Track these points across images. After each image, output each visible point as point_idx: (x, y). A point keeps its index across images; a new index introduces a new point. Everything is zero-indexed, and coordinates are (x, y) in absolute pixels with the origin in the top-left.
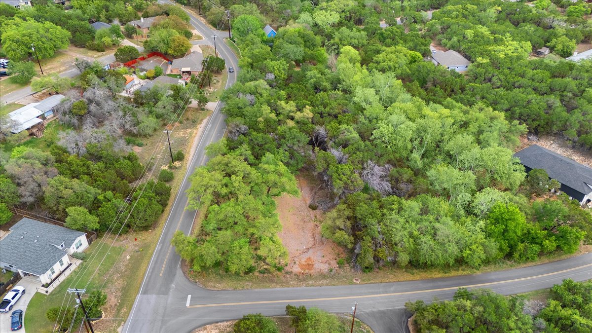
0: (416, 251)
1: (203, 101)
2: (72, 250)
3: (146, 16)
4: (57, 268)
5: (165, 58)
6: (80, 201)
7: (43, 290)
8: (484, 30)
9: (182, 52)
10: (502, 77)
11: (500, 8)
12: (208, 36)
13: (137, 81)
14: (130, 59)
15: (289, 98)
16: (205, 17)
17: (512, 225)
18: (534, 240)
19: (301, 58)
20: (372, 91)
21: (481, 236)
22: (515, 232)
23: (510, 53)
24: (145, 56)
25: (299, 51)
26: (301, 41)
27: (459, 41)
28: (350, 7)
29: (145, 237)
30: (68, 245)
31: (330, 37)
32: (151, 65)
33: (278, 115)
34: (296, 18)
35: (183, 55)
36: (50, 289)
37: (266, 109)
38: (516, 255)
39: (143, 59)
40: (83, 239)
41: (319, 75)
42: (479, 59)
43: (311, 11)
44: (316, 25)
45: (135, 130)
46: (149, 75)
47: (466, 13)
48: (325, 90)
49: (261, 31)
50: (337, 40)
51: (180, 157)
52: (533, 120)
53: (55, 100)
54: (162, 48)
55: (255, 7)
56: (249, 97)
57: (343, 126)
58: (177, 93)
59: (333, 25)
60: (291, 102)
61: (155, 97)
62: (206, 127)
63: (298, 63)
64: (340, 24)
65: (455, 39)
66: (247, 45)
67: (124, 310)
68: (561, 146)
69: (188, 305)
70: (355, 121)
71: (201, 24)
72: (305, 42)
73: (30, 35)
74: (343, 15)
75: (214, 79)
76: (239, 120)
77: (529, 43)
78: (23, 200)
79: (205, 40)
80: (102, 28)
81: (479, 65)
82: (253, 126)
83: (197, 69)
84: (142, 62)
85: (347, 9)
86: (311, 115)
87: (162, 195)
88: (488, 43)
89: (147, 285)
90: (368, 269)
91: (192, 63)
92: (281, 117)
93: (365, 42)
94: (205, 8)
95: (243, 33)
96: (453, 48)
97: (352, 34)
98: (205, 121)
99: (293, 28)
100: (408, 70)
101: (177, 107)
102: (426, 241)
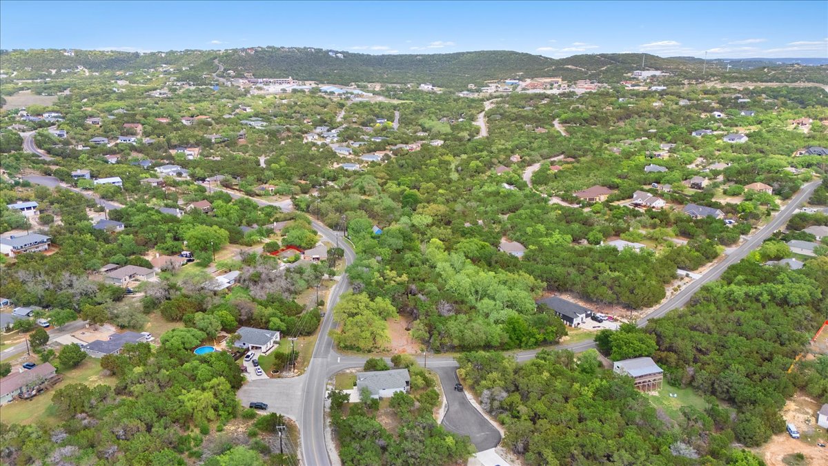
0: (462, 339)
1: (332, 274)
2: (274, 339)
3: (277, 220)
4: (269, 346)
5: (298, 250)
6: (274, 315)
7: (264, 354)
8: (541, 228)
9: (311, 245)
10: (543, 258)
11: (560, 212)
12: (326, 235)
13: (283, 264)
14: (273, 249)
15: (392, 270)
16: (323, 221)
17: (516, 325)
18: (533, 335)
19: (401, 247)
20: (448, 264)
21: (500, 332)
22: (520, 331)
23: (553, 242)
24: (285, 248)
25: (399, 243)
26: (401, 236)
27: (521, 235)
28: (442, 212)
29: (308, 339)
30: (273, 335)
31: (423, 234)
32: (290, 254)
33: (384, 280)
34: (397, 221)
35: (311, 248)
36: (267, 353)
37: (377, 275)
38: (523, 345)
39: (283, 250)
40: (278, 334)
41: (414, 257)
42: (531, 247)
43: (410, 216)
44: (413, 226)
45: (292, 288)
46: (291, 260)
47: (533, 215)
48: (417, 266)
49: (369, 230)
50: (429, 235)
51: (322, 303)
52: (555, 282)
53: (235, 274)
54: (297, 242)
55: (364, 213)
56: (365, 269)
57: (428, 284)
58: (315, 268)
59: (428, 226)
60: (394, 272)
61: (300, 271)
62: (335, 290)
63: (398, 251)
64: (433, 224)
65: (518, 234)
66: (360, 240)
67: (306, 363)
68: (573, 298)
69: (339, 361)
70: (436, 282)
71: (320, 226)
72: (404, 237)
73: (206, 234)
74: (436, 218)
75: (337, 263)
76: (359, 281)
77: (570, 236)
78: (241, 317)
79: (325, 238)
80: (247, 231)
81: (531, 251)
82: (369, 284)
83: (324, 256)
84: (283, 253)
85: (439, 213)
86: (407, 279)
87: (317, 316)
88: (541, 236)
89: (315, 355)
90: (437, 351)
91: (320, 252)
92: (386, 281)
93: (450, 237)
94: (323, 215)
95: (357, 231)
96: (517, 240)
97: (440, 231)
98: (334, 287)
99: (394, 227)
100: (478, 254)
101: (317, 277)
102: (468, 333)
